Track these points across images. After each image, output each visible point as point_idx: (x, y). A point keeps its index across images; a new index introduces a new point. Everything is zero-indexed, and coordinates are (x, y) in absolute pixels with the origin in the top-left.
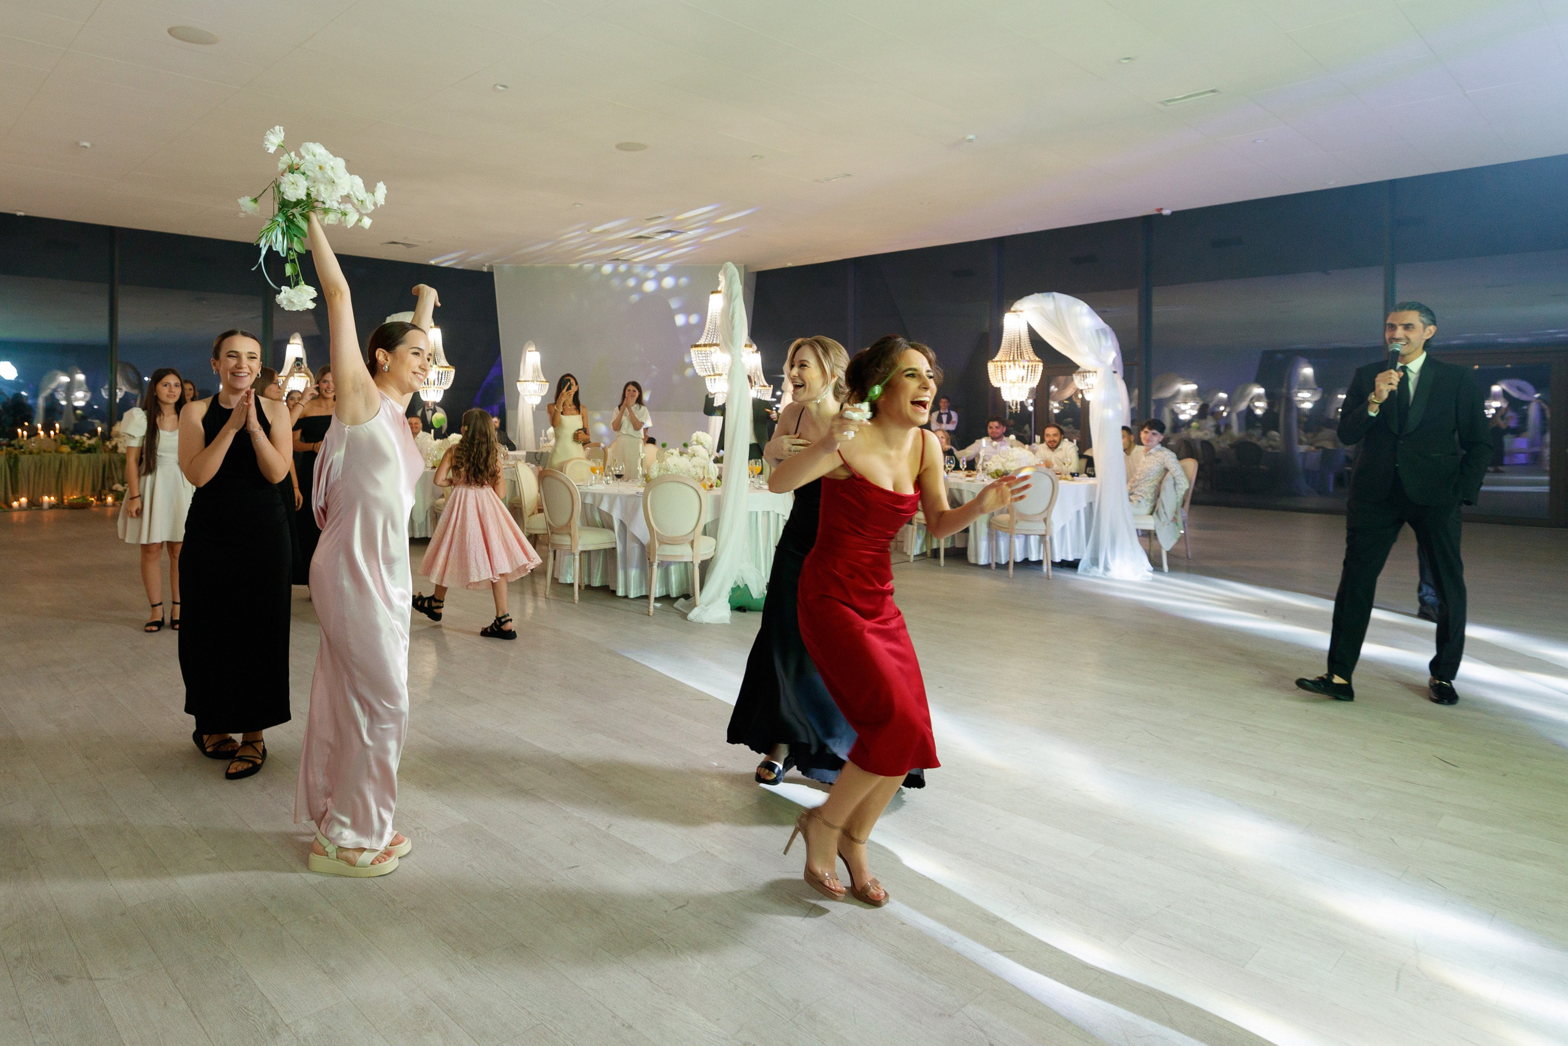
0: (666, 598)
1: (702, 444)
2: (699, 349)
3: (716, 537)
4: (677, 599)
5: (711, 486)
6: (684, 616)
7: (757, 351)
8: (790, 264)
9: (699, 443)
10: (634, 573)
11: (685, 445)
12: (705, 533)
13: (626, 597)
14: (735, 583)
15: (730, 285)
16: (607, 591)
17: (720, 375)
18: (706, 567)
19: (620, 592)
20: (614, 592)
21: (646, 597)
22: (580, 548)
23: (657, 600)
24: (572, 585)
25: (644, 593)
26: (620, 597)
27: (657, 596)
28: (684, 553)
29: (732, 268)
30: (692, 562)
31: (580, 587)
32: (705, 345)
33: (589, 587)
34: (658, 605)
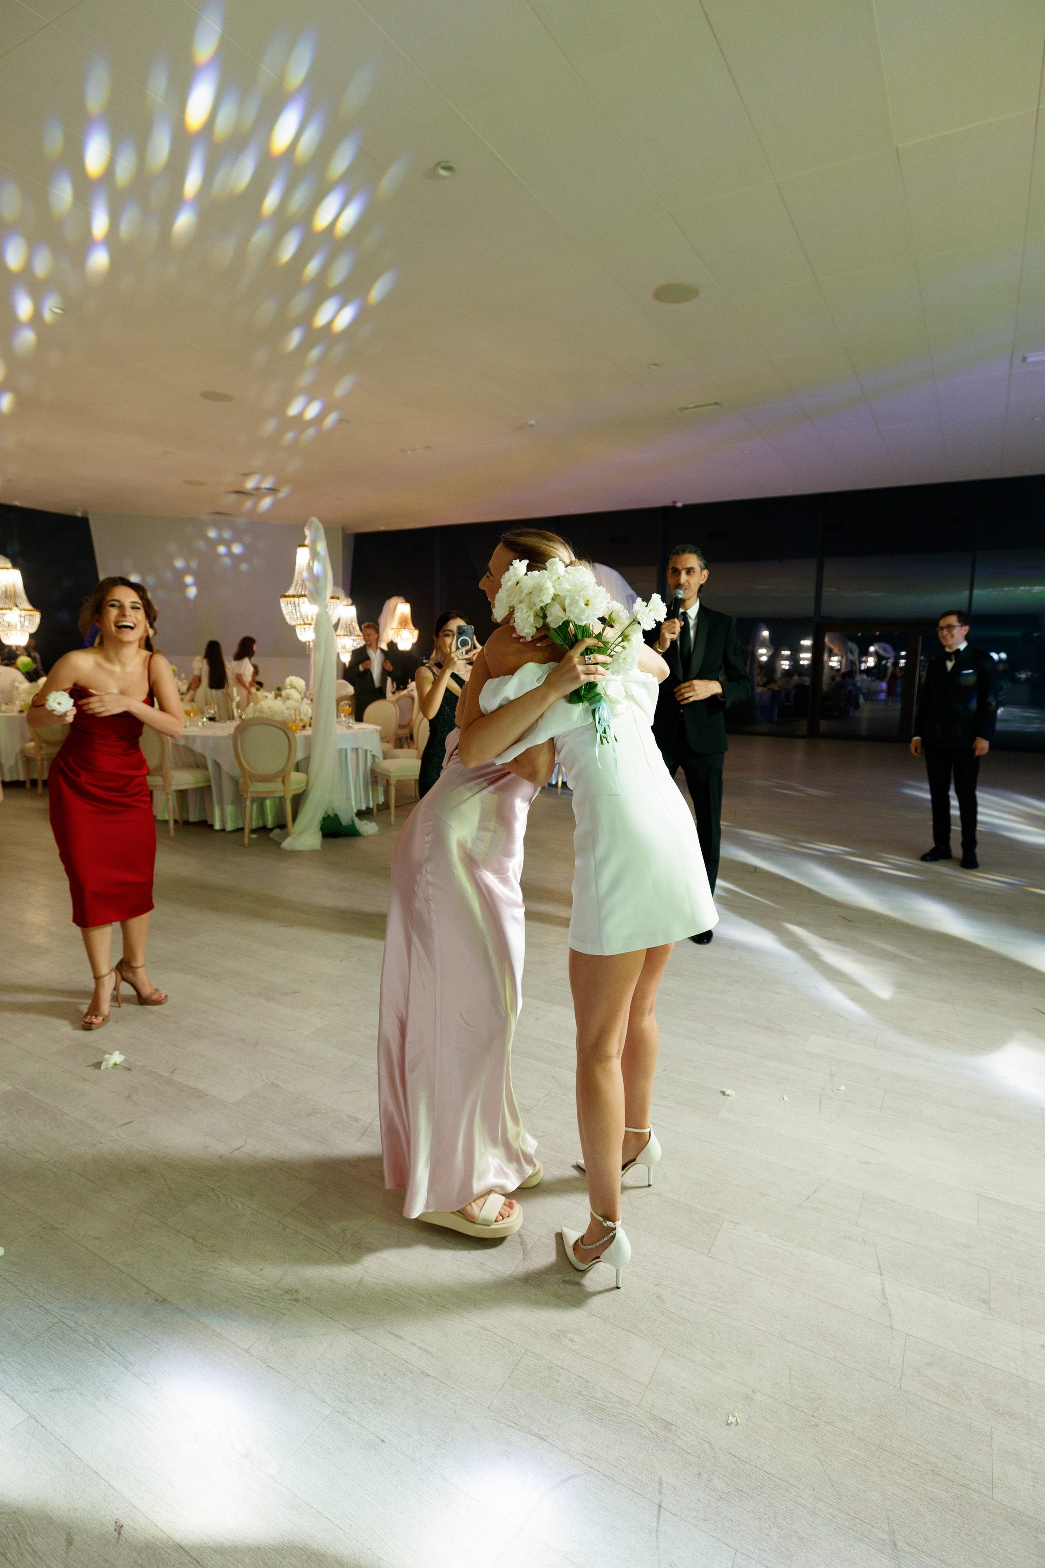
0: (263, 830)
1: (295, 688)
2: (288, 599)
3: (307, 773)
4: (272, 830)
5: (304, 727)
6: (278, 844)
7: (352, 605)
8: (383, 528)
9: (293, 687)
10: (229, 809)
11: (279, 689)
12: (297, 769)
13: (223, 830)
14: (326, 812)
15: (314, 538)
16: (205, 825)
17: (310, 624)
18: (298, 800)
19: (217, 826)
20: (212, 826)
21: (241, 829)
22: (174, 788)
23: (253, 831)
24: (167, 822)
25: (240, 826)
26: (218, 831)
27: (254, 827)
28: (276, 787)
29: (315, 520)
30: (284, 797)
31: (176, 821)
32: (294, 596)
33: (187, 823)
34: (254, 836)
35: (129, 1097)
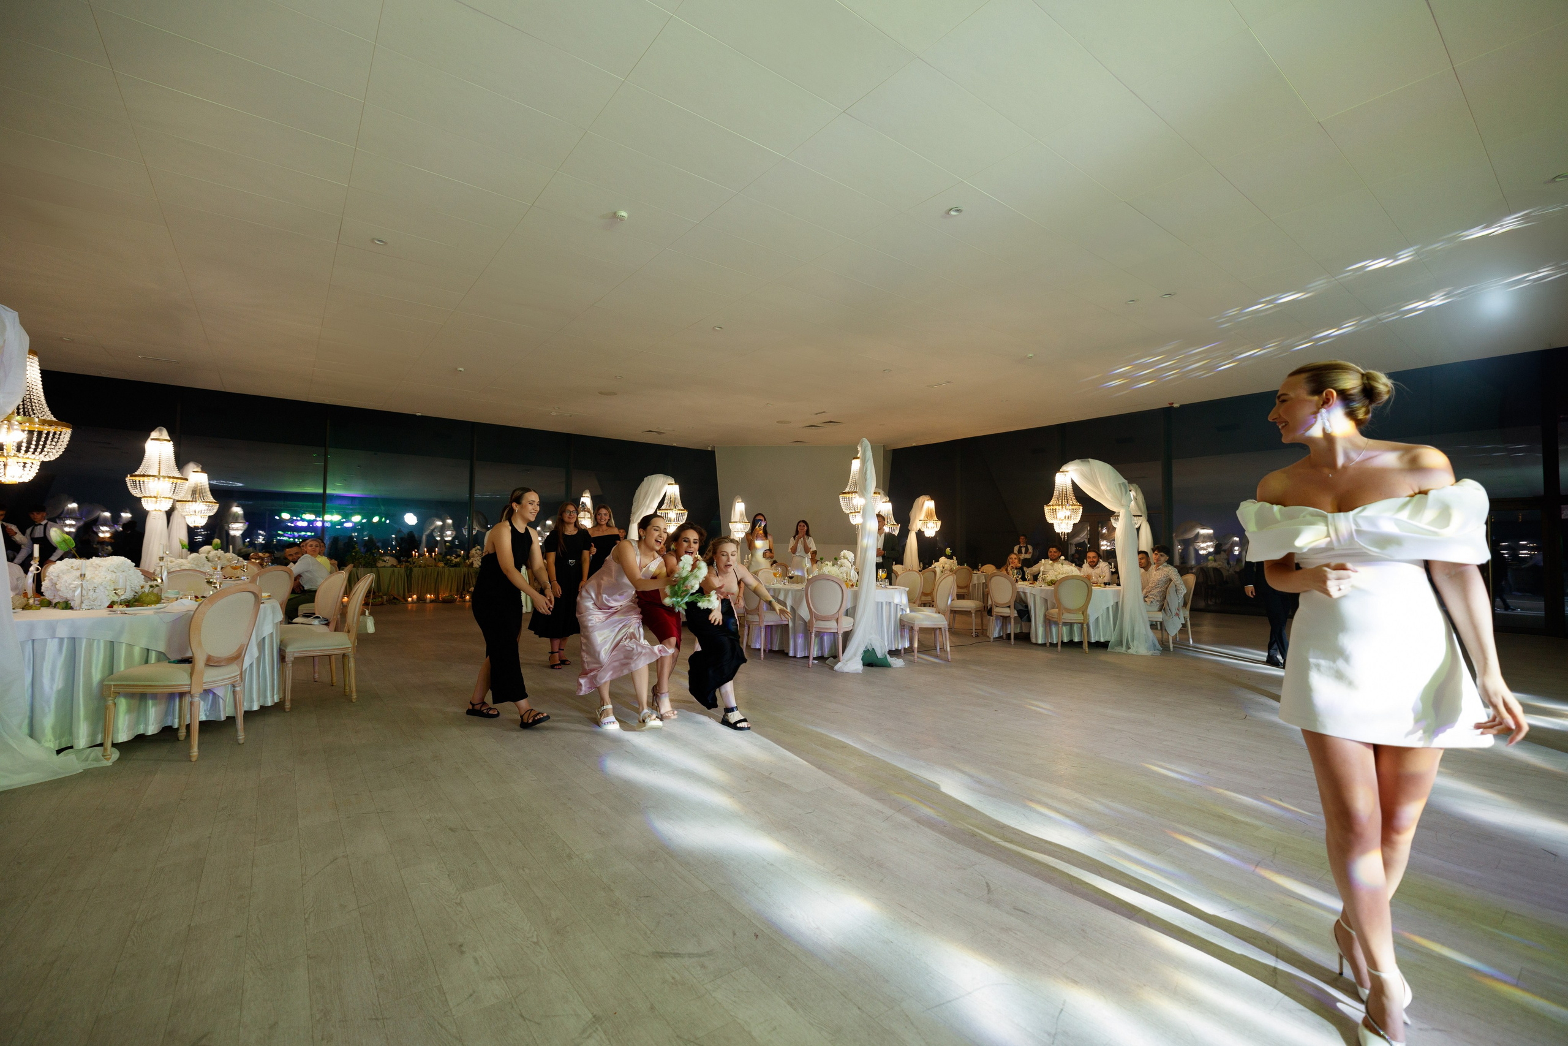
0: (821, 658)
1: (847, 558)
2: (845, 495)
3: (854, 618)
4: (828, 658)
5: (852, 585)
6: (832, 668)
7: (889, 501)
8: (914, 444)
9: (845, 558)
10: (800, 641)
11: (836, 559)
12: (847, 615)
13: (795, 657)
14: (866, 647)
15: (864, 453)
16: (783, 654)
17: (859, 512)
18: (847, 636)
19: (791, 654)
20: (787, 654)
21: (807, 657)
22: (765, 624)
23: (814, 659)
24: (759, 650)
25: (806, 655)
26: (791, 657)
27: (815, 656)
28: (832, 626)
29: (866, 442)
30: (837, 633)
31: (764, 650)
32: (849, 493)
33: (771, 651)
34: (816, 662)
35: (747, 781)
